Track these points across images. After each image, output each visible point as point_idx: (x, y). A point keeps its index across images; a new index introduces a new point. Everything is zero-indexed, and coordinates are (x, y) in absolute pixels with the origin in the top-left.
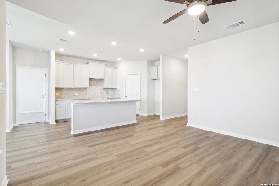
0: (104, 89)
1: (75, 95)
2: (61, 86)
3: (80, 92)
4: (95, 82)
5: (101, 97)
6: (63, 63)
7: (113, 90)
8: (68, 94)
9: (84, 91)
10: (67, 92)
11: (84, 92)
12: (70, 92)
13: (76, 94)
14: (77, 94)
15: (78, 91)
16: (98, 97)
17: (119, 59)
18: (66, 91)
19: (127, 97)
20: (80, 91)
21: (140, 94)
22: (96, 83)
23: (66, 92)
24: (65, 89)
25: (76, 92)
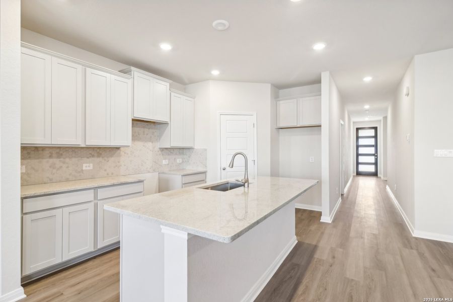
0: (162, 149)
1: (84, 168)
2: (39, 140)
3: (100, 159)
4: (142, 130)
5: (154, 171)
6: (48, 57)
7: (181, 151)
8: (61, 167)
9: (111, 156)
10: (57, 161)
11: (112, 159)
12: (67, 160)
13: (88, 166)
14: (91, 165)
15: (93, 156)
16: (149, 172)
17: (215, 73)
18: (51, 157)
19: (224, 169)
20: (99, 155)
21: (256, 163)
22: (144, 132)
23: (51, 161)
24: (47, 152)
25: (85, 159)
